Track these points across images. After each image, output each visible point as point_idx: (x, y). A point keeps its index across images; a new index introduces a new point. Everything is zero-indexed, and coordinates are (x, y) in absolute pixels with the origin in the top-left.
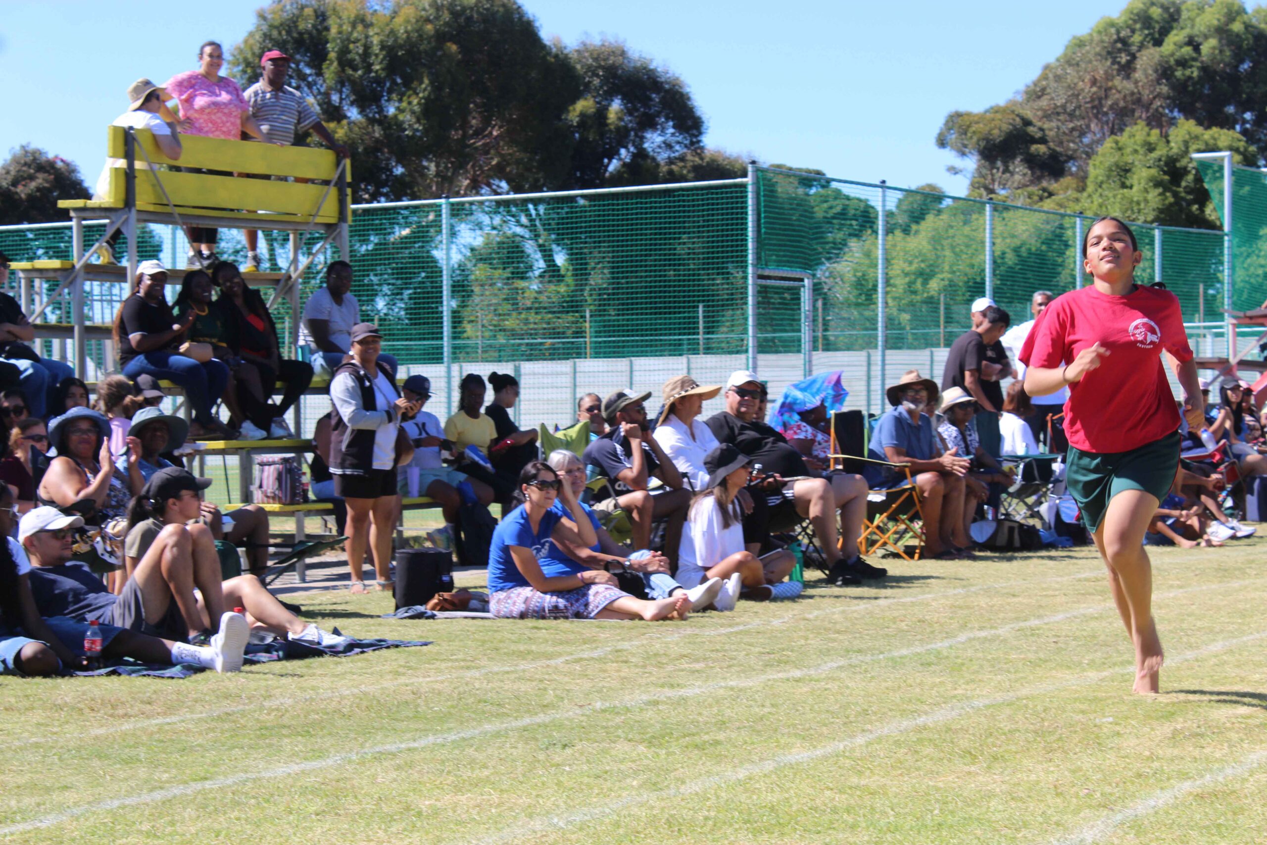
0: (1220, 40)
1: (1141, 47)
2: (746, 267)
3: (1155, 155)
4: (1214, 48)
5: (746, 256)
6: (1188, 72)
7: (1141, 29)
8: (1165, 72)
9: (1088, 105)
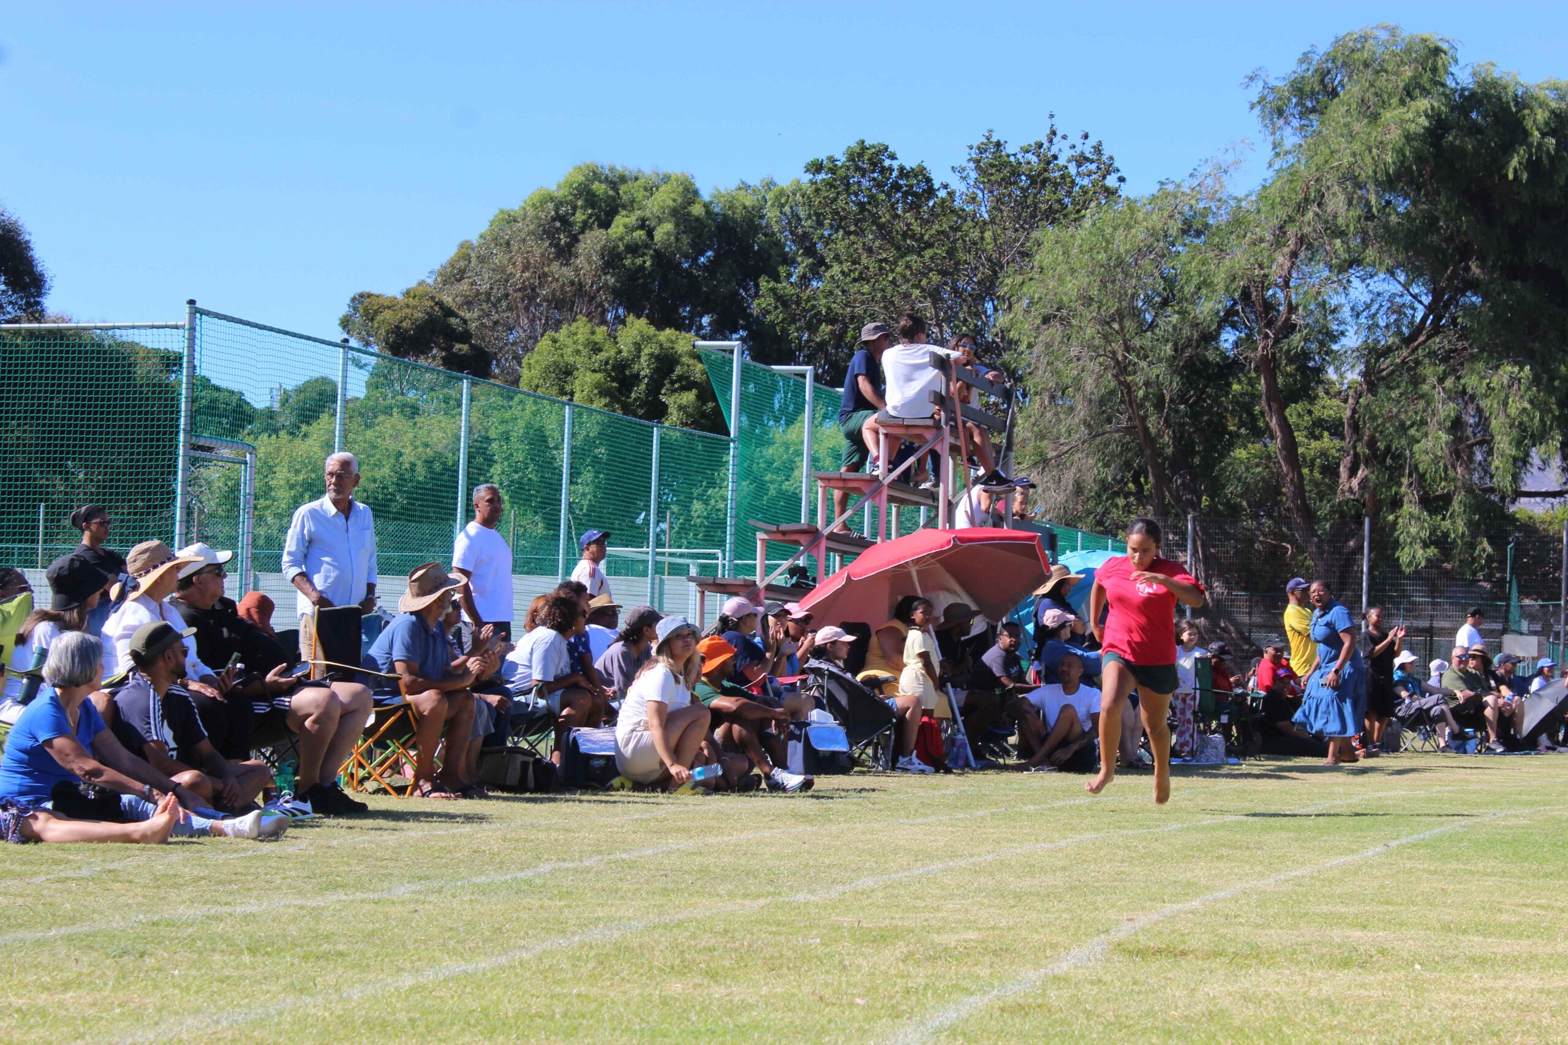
0: (677, 225)
1: (585, 226)
2: (177, 433)
3: (602, 356)
4: (668, 234)
5: (178, 419)
6: (639, 261)
7: (584, 208)
8: (611, 259)
9: (520, 294)
